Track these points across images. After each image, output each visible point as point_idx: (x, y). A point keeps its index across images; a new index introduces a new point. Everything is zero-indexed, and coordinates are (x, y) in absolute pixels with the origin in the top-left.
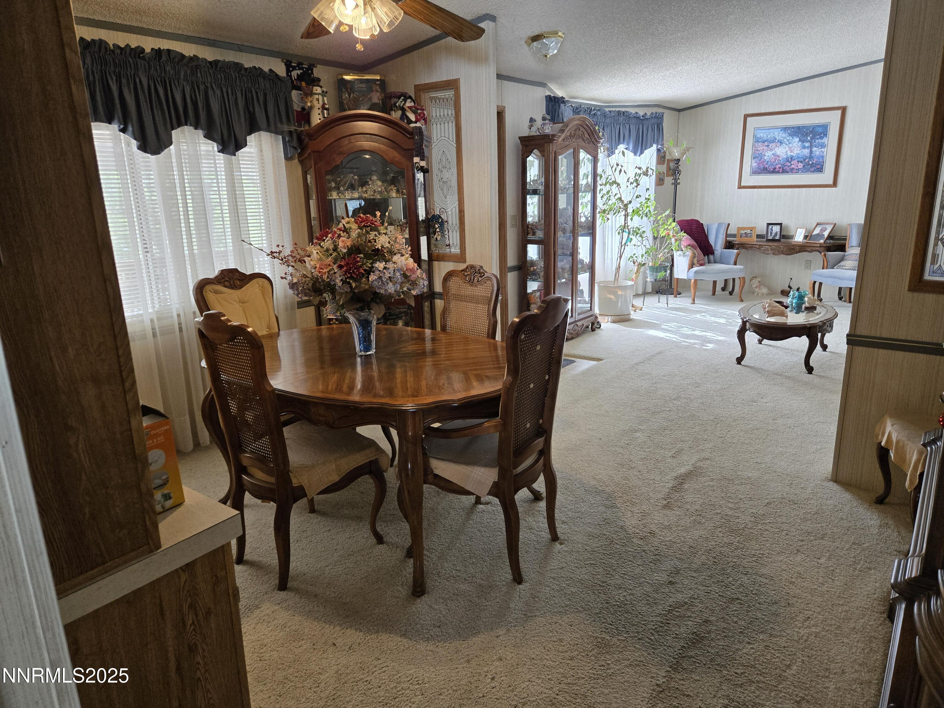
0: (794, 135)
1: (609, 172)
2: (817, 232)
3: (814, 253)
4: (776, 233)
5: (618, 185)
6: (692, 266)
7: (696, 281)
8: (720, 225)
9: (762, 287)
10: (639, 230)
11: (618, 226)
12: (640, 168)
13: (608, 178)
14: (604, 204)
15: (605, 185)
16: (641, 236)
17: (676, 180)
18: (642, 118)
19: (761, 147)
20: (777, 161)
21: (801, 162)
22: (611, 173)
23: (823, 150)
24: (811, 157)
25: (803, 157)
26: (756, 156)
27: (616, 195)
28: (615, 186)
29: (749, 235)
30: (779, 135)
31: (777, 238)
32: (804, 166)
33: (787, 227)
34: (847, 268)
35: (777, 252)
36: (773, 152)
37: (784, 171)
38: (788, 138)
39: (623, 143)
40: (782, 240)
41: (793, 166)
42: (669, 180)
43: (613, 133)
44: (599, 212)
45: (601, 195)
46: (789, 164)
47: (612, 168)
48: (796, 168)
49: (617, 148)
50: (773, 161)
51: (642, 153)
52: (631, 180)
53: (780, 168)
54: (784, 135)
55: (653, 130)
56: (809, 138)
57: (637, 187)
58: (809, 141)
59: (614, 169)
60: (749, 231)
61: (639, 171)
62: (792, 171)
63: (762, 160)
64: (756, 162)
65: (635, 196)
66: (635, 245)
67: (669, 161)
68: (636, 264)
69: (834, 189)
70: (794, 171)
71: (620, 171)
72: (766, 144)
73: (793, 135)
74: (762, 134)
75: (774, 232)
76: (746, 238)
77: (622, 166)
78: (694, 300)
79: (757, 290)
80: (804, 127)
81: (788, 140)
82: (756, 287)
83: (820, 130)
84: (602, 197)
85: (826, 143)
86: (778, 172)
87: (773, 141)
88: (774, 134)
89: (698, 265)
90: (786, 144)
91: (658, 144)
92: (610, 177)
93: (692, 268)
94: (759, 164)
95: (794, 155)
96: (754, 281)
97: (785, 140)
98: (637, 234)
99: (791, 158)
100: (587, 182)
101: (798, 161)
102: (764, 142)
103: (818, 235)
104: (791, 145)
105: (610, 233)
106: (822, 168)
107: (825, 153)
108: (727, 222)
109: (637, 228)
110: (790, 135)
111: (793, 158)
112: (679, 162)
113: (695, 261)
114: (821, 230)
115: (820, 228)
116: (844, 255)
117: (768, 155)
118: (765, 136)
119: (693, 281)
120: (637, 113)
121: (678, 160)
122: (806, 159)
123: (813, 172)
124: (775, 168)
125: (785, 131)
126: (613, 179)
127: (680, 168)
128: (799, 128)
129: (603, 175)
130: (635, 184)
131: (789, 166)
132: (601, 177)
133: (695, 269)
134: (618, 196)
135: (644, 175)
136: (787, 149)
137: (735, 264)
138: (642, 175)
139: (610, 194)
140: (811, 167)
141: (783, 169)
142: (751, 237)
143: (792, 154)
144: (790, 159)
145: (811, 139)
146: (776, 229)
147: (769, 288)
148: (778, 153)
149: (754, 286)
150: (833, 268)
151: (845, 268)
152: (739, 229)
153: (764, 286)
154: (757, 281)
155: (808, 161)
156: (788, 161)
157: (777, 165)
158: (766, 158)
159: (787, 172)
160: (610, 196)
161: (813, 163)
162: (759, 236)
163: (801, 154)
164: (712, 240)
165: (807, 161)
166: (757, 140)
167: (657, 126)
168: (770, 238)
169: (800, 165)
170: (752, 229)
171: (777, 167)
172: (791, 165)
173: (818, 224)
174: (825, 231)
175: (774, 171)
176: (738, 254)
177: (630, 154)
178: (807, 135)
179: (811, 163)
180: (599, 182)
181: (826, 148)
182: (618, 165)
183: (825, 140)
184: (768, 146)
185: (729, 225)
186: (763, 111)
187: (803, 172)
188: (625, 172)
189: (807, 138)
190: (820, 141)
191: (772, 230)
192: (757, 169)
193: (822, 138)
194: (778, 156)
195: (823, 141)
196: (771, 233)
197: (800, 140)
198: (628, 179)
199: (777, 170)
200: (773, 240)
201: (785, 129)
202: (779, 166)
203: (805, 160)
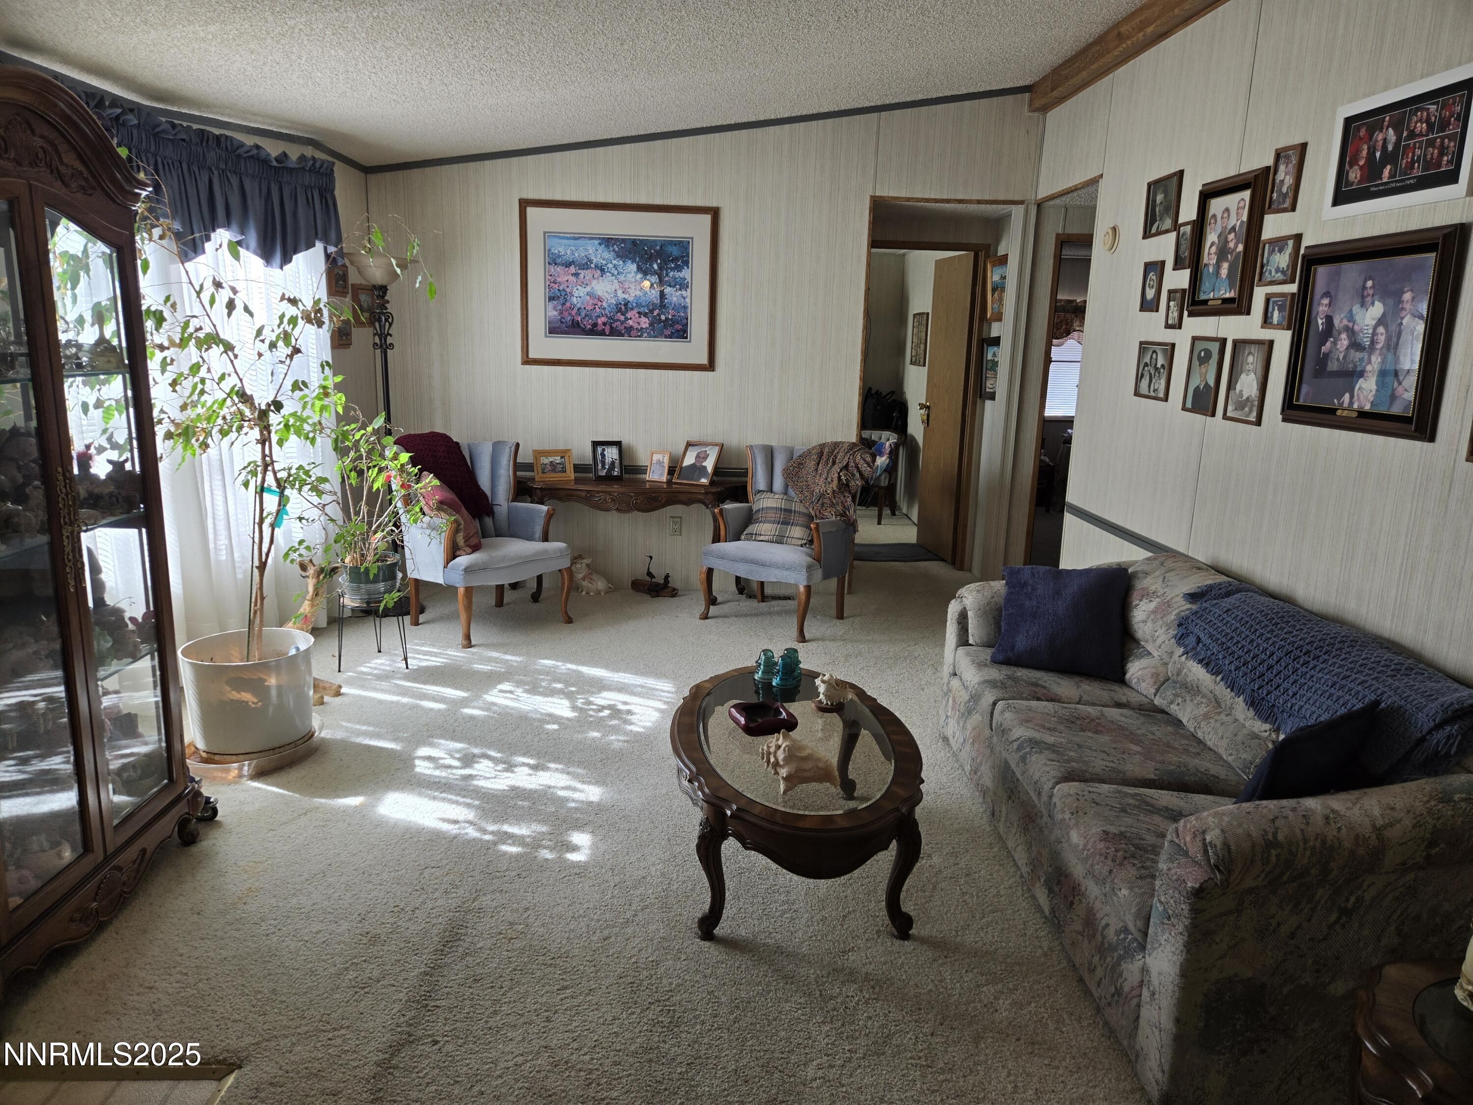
0: (627, 257)
1: (189, 305)
2: (689, 460)
3: (695, 506)
4: (613, 463)
5: (229, 347)
6: (453, 553)
7: (469, 591)
8: (497, 446)
9: (595, 577)
10: (307, 473)
11: (238, 466)
12: (293, 302)
13: (187, 324)
14: (184, 407)
15: (183, 344)
16: (314, 489)
17: (383, 336)
18: (275, 163)
19: (564, 276)
20: (598, 310)
21: (646, 315)
22: (197, 310)
23: (684, 292)
24: (663, 306)
25: (648, 306)
26: (557, 296)
27: (222, 377)
28: (216, 351)
29: (559, 467)
30: (600, 255)
31: (616, 473)
32: (651, 324)
33: (630, 448)
34: (767, 538)
35: (625, 506)
36: (588, 289)
37: (615, 333)
38: (614, 262)
39: (227, 225)
40: (626, 476)
41: (630, 322)
42: (363, 337)
43: (192, 192)
44: (169, 436)
45: (169, 376)
46: (622, 318)
47: (198, 293)
48: (636, 326)
49: (208, 239)
50: (589, 308)
51: (286, 259)
52: (269, 335)
53: (604, 324)
54: (606, 255)
55: (310, 203)
56: (655, 266)
57: (291, 357)
58: (655, 273)
59: (205, 296)
60: (558, 459)
61: (291, 311)
62: (628, 332)
63: (568, 304)
64: (555, 308)
65: (288, 384)
66: (301, 519)
67: (357, 289)
68: (311, 571)
69: (710, 373)
70: (633, 333)
71: (231, 306)
72: (572, 269)
73: (623, 255)
74: (561, 248)
75: (608, 460)
76: (554, 475)
77: (234, 291)
78: (468, 637)
79: (585, 583)
80: (644, 242)
81: (615, 266)
82: (584, 579)
83: (675, 251)
84: (174, 384)
85: (689, 279)
86: (602, 333)
87: (586, 265)
88: (587, 250)
89: (468, 550)
90: (613, 275)
91: (326, 241)
92: (194, 323)
93: (454, 557)
94: (561, 313)
95: (631, 299)
96: (578, 566)
97: (610, 266)
98: (303, 483)
99: (626, 305)
100: (102, 340)
101: (639, 313)
102: (568, 265)
103: (693, 466)
104: (622, 278)
105: (218, 484)
106: (685, 331)
107: (688, 300)
108: (513, 441)
109: (300, 467)
110: (618, 256)
111: (630, 306)
112: (385, 293)
113: (460, 539)
114: (698, 457)
115: (695, 454)
116: (750, 509)
117: (579, 295)
118: (568, 252)
119: (461, 591)
120: (257, 147)
121: (383, 289)
122: (654, 310)
123: (670, 337)
124: (595, 325)
125: (607, 246)
126: (208, 329)
127: (390, 308)
128: (634, 242)
129: (166, 314)
130: (283, 350)
131: (622, 323)
132: (160, 319)
133: (463, 560)
134: (231, 381)
135: (309, 320)
136: (616, 285)
137: (545, 538)
138: (301, 322)
139: (203, 373)
140: (665, 327)
141: (611, 327)
142: (564, 471)
143: (626, 296)
144: (624, 307)
145: (660, 268)
146: (612, 454)
147: (609, 578)
148: (600, 293)
149: (580, 576)
150: (739, 540)
151: (762, 538)
152: (538, 454)
153: (597, 572)
154: (584, 566)
155: (659, 315)
156: (619, 310)
157: (598, 317)
158: (574, 300)
159: (619, 334)
160: (203, 381)
161: (667, 319)
162: (578, 468)
163: (643, 298)
164: (484, 480)
165: (656, 313)
166: (553, 260)
167: (322, 196)
168: (603, 473)
169: (645, 322)
170: (563, 454)
171: (600, 321)
172: (627, 319)
173: (689, 445)
174: (705, 458)
175: (594, 331)
176: (550, 516)
177: (252, 260)
178: (651, 259)
179: (663, 317)
180: (154, 336)
181: (689, 290)
182: (218, 285)
183: (685, 273)
184: (576, 275)
185: (518, 445)
186: (558, 197)
187: (649, 336)
188: (246, 309)
189: (651, 265)
190: (677, 274)
191: (603, 455)
192: (559, 324)
193: (679, 268)
194: (600, 299)
195: (682, 274)
196: (603, 463)
197: (639, 269)
198: (259, 332)
199: (599, 328)
200: (609, 478)
201: (608, 242)
202: (604, 319)
203: (652, 311)
